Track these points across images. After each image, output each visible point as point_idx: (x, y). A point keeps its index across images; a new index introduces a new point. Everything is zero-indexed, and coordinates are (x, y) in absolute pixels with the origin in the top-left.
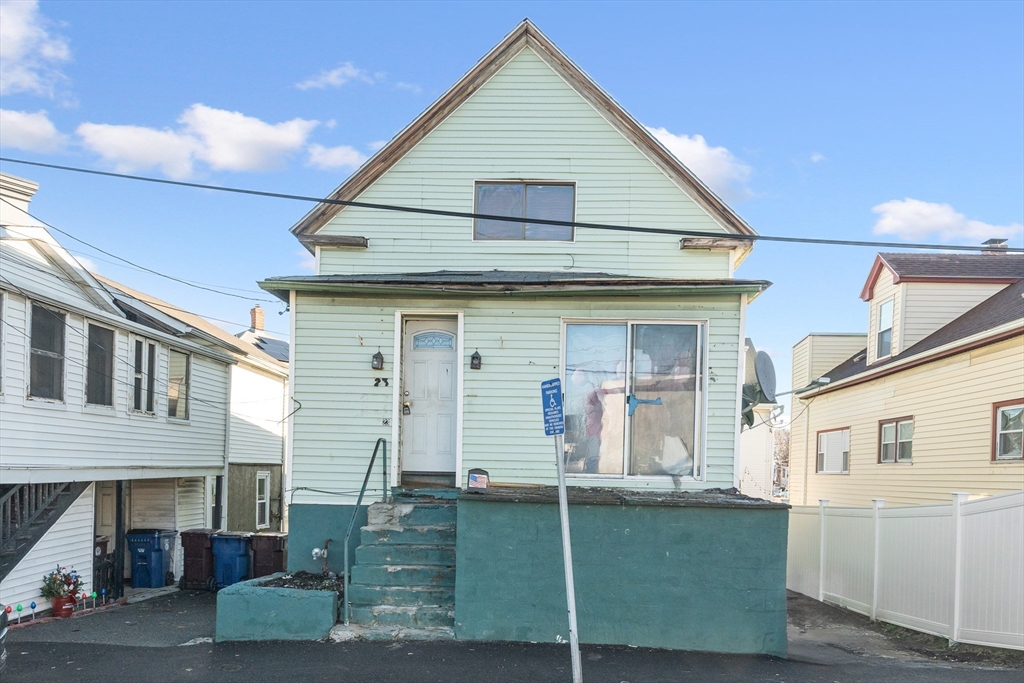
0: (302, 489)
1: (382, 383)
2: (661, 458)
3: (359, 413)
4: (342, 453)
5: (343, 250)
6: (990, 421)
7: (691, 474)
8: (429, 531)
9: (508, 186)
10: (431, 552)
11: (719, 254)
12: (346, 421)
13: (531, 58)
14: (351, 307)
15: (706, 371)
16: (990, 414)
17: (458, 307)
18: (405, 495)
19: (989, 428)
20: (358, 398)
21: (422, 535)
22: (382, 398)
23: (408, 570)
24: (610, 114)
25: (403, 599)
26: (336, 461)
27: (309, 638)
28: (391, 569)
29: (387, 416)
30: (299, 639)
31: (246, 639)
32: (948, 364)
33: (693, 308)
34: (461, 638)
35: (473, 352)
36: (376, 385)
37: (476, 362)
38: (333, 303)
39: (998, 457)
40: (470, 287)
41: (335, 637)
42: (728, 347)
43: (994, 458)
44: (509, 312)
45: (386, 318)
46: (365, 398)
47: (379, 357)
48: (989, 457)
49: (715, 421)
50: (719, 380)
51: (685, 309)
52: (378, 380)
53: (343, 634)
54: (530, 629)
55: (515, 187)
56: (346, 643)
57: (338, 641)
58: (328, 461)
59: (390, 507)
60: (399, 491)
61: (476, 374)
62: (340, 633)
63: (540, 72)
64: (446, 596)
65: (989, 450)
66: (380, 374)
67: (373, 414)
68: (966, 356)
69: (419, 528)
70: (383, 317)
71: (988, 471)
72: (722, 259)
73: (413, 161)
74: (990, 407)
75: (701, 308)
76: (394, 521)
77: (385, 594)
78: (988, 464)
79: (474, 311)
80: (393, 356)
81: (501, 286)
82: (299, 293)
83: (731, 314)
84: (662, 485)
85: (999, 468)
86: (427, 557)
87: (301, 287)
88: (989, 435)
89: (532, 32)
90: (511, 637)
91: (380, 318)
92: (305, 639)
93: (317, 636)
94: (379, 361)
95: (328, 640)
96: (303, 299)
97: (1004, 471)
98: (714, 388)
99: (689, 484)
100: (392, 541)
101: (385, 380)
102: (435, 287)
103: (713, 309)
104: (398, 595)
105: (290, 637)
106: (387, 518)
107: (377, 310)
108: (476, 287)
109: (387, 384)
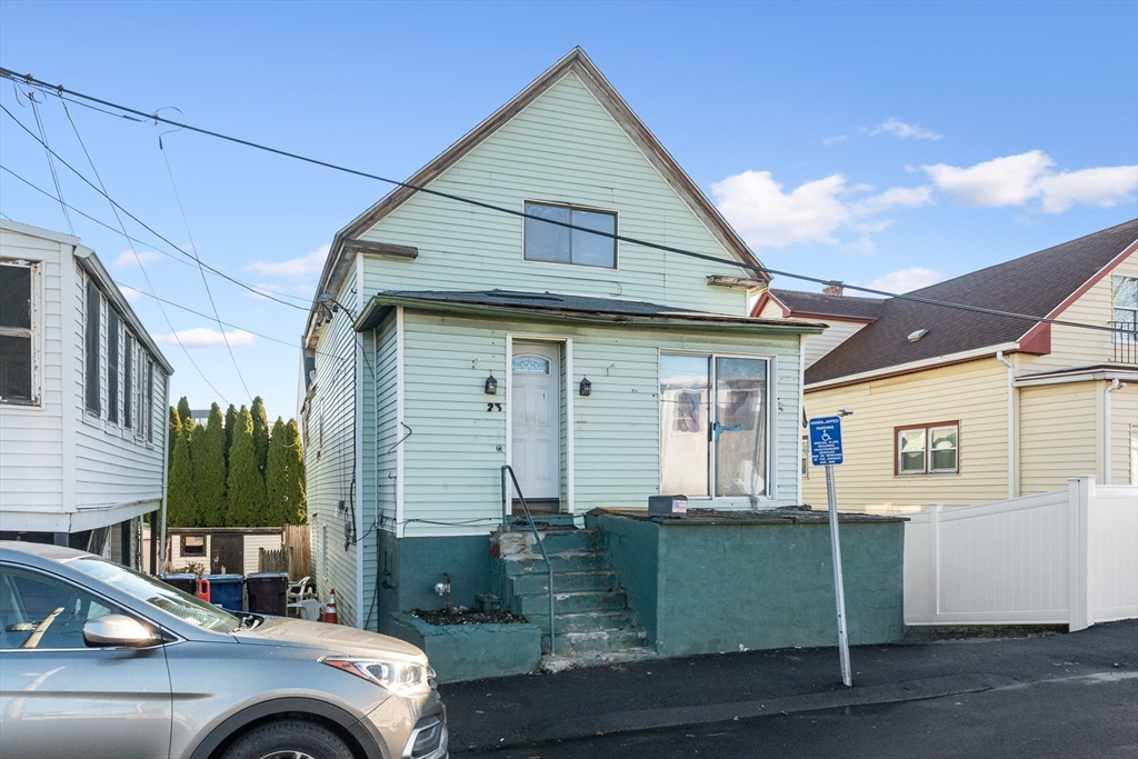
0: (413, 520)
1: (495, 407)
2: (743, 480)
3: (471, 439)
4: (455, 482)
5: (389, 259)
6: (892, 442)
7: (765, 494)
8: (572, 558)
9: (555, 209)
10: (586, 578)
11: (738, 292)
12: (459, 448)
13: (574, 84)
14: (462, 328)
15: (776, 402)
16: (892, 436)
17: (566, 333)
18: (519, 523)
19: (892, 448)
20: (471, 423)
21: (566, 562)
22: (495, 424)
23: (576, 597)
24: (650, 151)
25: (586, 626)
26: (450, 490)
27: (519, 672)
28: (559, 597)
29: (501, 442)
30: (510, 674)
31: (458, 681)
32: (846, 392)
33: (764, 345)
34: (662, 655)
35: (581, 379)
36: (490, 410)
37: (585, 388)
38: (443, 323)
39: (900, 472)
40: (586, 315)
41: (550, 668)
42: (791, 381)
43: (896, 473)
44: (613, 340)
45: (497, 341)
46: (478, 424)
47: (491, 381)
48: (892, 472)
49: (783, 446)
50: (786, 410)
51: (758, 345)
52: (491, 405)
53: (557, 664)
54: (718, 641)
55: (561, 210)
56: (563, 673)
57: (555, 671)
58: (442, 490)
59: (521, 536)
60: (515, 519)
61: (584, 401)
62: (554, 663)
63: (584, 99)
64: (623, 619)
65: (892, 466)
66: (492, 399)
67: (485, 441)
68: (867, 386)
69: (562, 555)
70: (494, 340)
71: (891, 484)
72: (741, 296)
73: (462, 172)
74: (892, 430)
75: (771, 345)
76: (527, 550)
77: (568, 621)
78: (891, 478)
79: (581, 338)
80: (507, 380)
81: (614, 316)
82: (407, 310)
83: (793, 351)
84: (740, 504)
85: (901, 482)
86: (582, 583)
87: (408, 304)
88: (892, 454)
89: (583, 59)
90: (704, 651)
91: (490, 341)
92: (515, 673)
93: (527, 669)
94: (490, 385)
95: (542, 671)
96: (413, 317)
97: (907, 484)
98: (782, 417)
99: (765, 504)
100: (536, 571)
101: (498, 405)
102: (554, 312)
103: (779, 346)
104: (580, 623)
105: (502, 673)
106: (520, 547)
107: (487, 332)
108: (591, 316)
109: (500, 410)
